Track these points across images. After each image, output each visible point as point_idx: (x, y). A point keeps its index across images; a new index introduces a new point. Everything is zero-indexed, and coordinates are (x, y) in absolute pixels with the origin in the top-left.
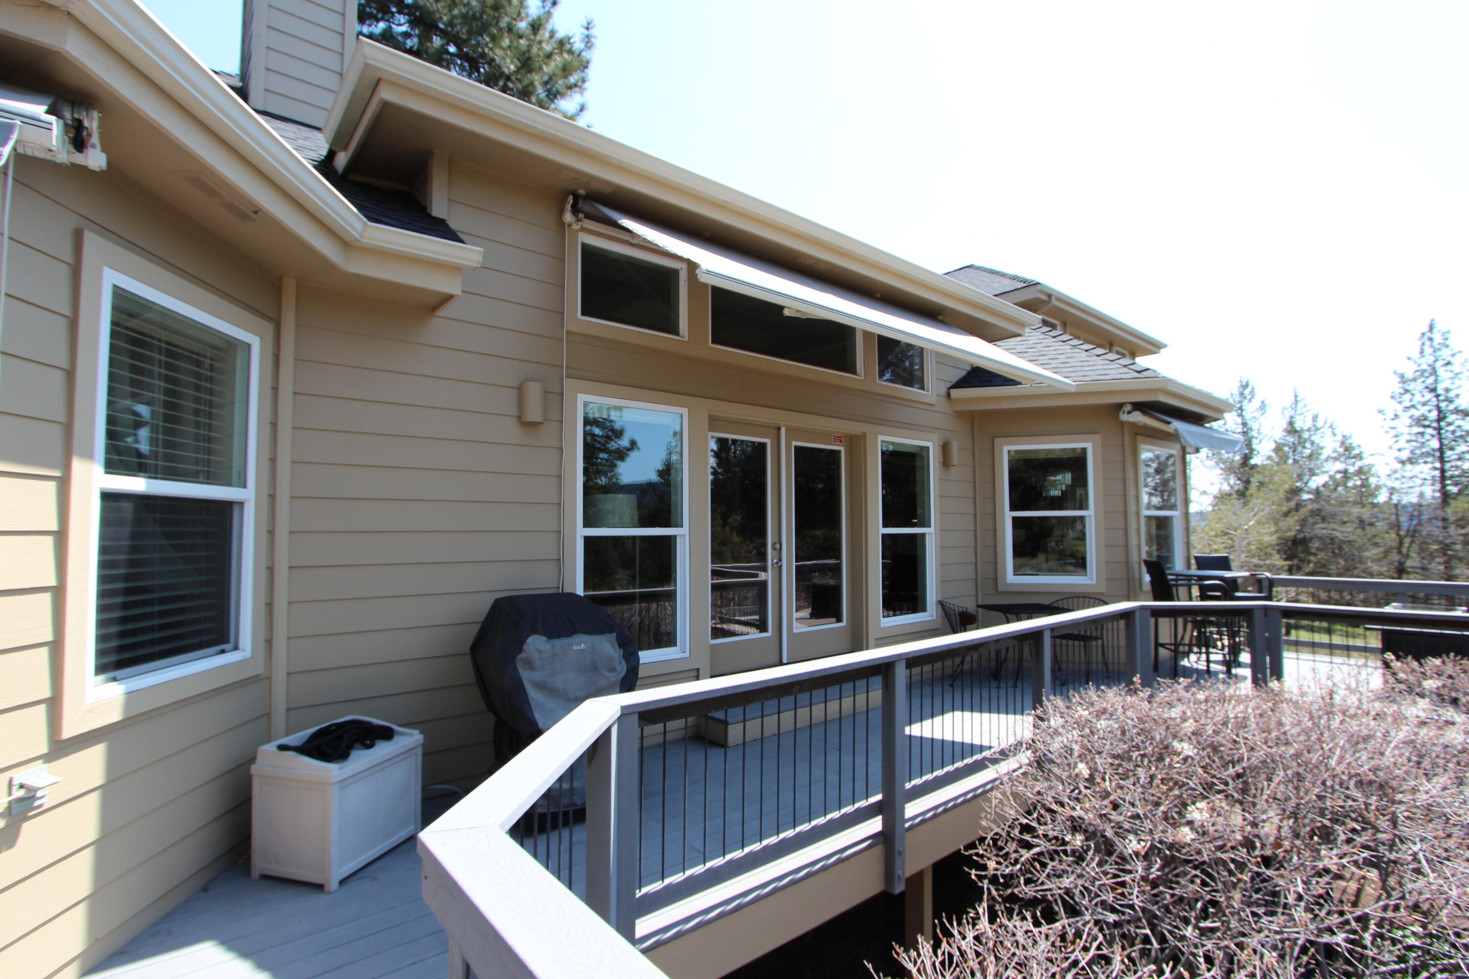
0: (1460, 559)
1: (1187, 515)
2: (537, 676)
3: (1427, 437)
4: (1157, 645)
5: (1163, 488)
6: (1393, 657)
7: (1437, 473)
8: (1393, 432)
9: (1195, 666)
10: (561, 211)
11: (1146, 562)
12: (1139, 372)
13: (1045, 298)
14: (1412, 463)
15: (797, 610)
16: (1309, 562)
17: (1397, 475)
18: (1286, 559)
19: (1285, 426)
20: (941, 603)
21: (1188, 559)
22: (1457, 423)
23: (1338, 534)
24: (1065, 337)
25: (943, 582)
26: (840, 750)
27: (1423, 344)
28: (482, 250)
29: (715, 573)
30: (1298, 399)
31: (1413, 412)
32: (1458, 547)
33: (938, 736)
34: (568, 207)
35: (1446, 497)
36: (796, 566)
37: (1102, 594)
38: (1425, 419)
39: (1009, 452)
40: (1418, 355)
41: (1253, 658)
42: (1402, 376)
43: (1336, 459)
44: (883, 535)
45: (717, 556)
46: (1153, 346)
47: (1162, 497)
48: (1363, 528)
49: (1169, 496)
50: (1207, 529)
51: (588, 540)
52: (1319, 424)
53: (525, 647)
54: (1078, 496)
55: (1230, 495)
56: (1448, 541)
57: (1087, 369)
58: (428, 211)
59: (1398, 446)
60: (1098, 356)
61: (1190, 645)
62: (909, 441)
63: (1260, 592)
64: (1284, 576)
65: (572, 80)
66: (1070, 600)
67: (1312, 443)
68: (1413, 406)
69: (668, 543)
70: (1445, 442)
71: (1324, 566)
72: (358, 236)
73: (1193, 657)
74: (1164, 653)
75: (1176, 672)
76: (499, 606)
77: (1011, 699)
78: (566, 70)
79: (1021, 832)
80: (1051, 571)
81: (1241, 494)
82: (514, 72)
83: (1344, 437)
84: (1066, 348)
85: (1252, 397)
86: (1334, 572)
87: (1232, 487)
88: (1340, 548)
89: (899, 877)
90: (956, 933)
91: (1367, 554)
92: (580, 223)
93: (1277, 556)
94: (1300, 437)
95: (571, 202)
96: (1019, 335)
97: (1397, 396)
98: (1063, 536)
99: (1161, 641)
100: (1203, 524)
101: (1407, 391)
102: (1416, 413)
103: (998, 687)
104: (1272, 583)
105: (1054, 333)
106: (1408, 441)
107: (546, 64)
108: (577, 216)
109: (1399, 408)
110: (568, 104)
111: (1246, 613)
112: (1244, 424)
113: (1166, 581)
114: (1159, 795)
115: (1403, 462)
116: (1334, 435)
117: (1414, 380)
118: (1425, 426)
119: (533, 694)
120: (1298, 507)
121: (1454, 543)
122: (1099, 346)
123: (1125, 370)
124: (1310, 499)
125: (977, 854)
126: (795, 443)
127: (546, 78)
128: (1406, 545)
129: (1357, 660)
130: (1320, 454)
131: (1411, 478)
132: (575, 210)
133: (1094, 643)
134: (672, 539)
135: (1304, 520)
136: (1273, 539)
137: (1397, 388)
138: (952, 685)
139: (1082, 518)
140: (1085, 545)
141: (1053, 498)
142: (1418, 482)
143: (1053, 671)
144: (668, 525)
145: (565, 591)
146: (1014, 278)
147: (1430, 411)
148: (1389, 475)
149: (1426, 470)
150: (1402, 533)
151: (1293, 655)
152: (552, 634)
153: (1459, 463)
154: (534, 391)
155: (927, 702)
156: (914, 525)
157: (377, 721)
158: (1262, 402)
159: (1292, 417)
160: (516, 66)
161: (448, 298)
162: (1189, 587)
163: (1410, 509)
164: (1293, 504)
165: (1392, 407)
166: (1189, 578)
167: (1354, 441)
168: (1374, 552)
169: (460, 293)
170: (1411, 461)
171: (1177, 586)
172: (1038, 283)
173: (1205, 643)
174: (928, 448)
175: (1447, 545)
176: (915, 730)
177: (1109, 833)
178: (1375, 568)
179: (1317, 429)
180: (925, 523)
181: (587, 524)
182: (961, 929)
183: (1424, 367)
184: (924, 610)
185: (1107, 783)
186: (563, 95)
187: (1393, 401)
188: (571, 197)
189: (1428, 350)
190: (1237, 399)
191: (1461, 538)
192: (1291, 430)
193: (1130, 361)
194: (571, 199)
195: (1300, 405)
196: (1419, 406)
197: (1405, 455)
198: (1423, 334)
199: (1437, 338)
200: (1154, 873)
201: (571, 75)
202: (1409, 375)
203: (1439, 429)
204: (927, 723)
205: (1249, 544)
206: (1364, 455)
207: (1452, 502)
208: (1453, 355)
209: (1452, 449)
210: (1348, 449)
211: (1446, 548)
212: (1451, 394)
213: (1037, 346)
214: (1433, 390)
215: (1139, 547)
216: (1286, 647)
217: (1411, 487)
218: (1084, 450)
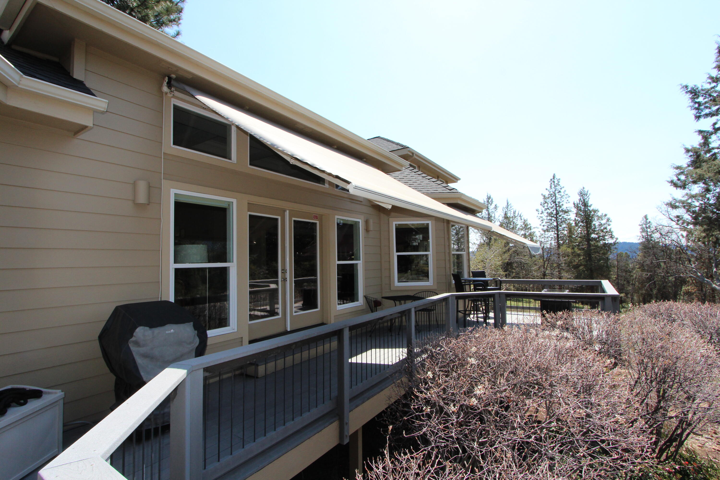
0: (564, 270)
1: (468, 253)
2: (142, 350)
3: (553, 221)
4: (458, 311)
5: (458, 241)
6: (546, 312)
7: (556, 235)
8: (541, 219)
9: (473, 319)
10: (161, 86)
11: (452, 274)
12: (450, 190)
13: (411, 154)
14: (548, 232)
15: (295, 303)
16: (513, 272)
17: (543, 236)
18: (504, 271)
19: (503, 215)
20: (365, 297)
21: (469, 273)
22: (562, 216)
23: (523, 260)
24: (420, 173)
25: (366, 287)
26: (317, 373)
27: (551, 184)
28: (107, 101)
29: (251, 286)
30: (509, 204)
31: (548, 211)
32: (563, 265)
33: (364, 361)
34: (165, 84)
35: (559, 246)
36: (295, 281)
37: (436, 290)
38: (552, 214)
39: (396, 224)
40: (550, 188)
41: (495, 315)
42: (544, 196)
43: (522, 229)
44: (338, 264)
45: (252, 276)
46: (455, 179)
47: (458, 246)
48: (531, 258)
49: (461, 245)
50: (476, 260)
51: (177, 271)
52: (516, 215)
53: (134, 334)
54: (425, 245)
55: (484, 244)
56: (560, 263)
57: (429, 187)
58: (71, 75)
59: (543, 224)
60: (433, 182)
61: (470, 311)
62: (350, 219)
63: (496, 286)
64: (504, 279)
65: (172, 17)
66: (422, 293)
67: (514, 223)
68: (548, 209)
69: (225, 270)
70: (559, 223)
71: (518, 274)
72: (16, 84)
73: (472, 316)
74: (460, 315)
75: (465, 324)
76: (118, 310)
77: (397, 341)
78: (168, 11)
79: (403, 407)
80: (413, 280)
81: (488, 244)
82: (136, 7)
83: (524, 220)
84: (420, 178)
85: (492, 203)
86: (521, 276)
87: (485, 242)
88: (524, 266)
89: (346, 436)
90: (374, 467)
91: (533, 268)
92: (172, 93)
93: (501, 270)
94: (509, 220)
95: (167, 81)
96: (400, 170)
97: (543, 204)
98: (418, 263)
99: (460, 309)
100: (474, 257)
101: (546, 202)
102: (549, 211)
103: (391, 335)
104: (501, 282)
105: (415, 171)
106: (546, 223)
107: (156, 5)
108: (171, 89)
109: (543, 209)
110: (170, 30)
111: (492, 295)
112: (489, 214)
113: (461, 283)
114: (462, 383)
115: (545, 231)
116: (521, 219)
117: (548, 198)
118: (552, 217)
119: (139, 361)
120: (509, 250)
121: (562, 263)
122: (433, 178)
123: (445, 189)
124: (513, 246)
125: (383, 420)
126: (293, 219)
127: (156, 14)
128: (546, 265)
129: (533, 313)
130: (516, 227)
131: (547, 237)
132: (169, 85)
133: (432, 312)
134: (227, 268)
135: (511, 255)
136: (499, 263)
137: (542, 201)
138: (371, 336)
139: (427, 256)
140: (428, 267)
141: (415, 246)
142: (550, 239)
143: (415, 327)
144: (225, 261)
145: (162, 300)
146: (398, 144)
147: (553, 211)
148: (540, 236)
149: (552, 234)
150: (545, 260)
151: (510, 313)
152: (152, 325)
153: (563, 232)
154: (142, 186)
155: (359, 345)
156: (352, 259)
157: (28, 387)
158: (496, 205)
159: (506, 212)
160: (137, 4)
161: (83, 128)
162: (470, 285)
163: (547, 250)
164: (507, 248)
165: (541, 208)
166: (470, 281)
167: (529, 222)
168: (535, 268)
169: (92, 125)
170: (548, 230)
171: (465, 285)
172: (408, 147)
173: (476, 309)
174: (359, 222)
175: (559, 264)
176: (354, 360)
177: (442, 404)
178: (535, 274)
179: (515, 217)
180: (358, 259)
181: (175, 262)
182: (377, 465)
183: (551, 193)
184: (358, 301)
185: (441, 380)
186: (167, 25)
187: (541, 206)
188: (167, 78)
189: (553, 186)
190: (486, 203)
191: (564, 261)
192: (506, 217)
193: (446, 185)
194: (167, 79)
195: (509, 207)
196: (550, 209)
197: (545, 228)
198: (551, 180)
199: (556, 182)
200: (461, 419)
201: (172, 14)
202: (547, 196)
203: (556, 218)
204: (359, 356)
205: (491, 266)
206: (532, 228)
207: (561, 247)
208: (561, 189)
209: (561, 226)
210: (526, 225)
211: (559, 265)
212: (561, 204)
213: (407, 176)
214: (555, 202)
215: (450, 268)
216: (507, 309)
217: (547, 241)
218: (428, 224)
